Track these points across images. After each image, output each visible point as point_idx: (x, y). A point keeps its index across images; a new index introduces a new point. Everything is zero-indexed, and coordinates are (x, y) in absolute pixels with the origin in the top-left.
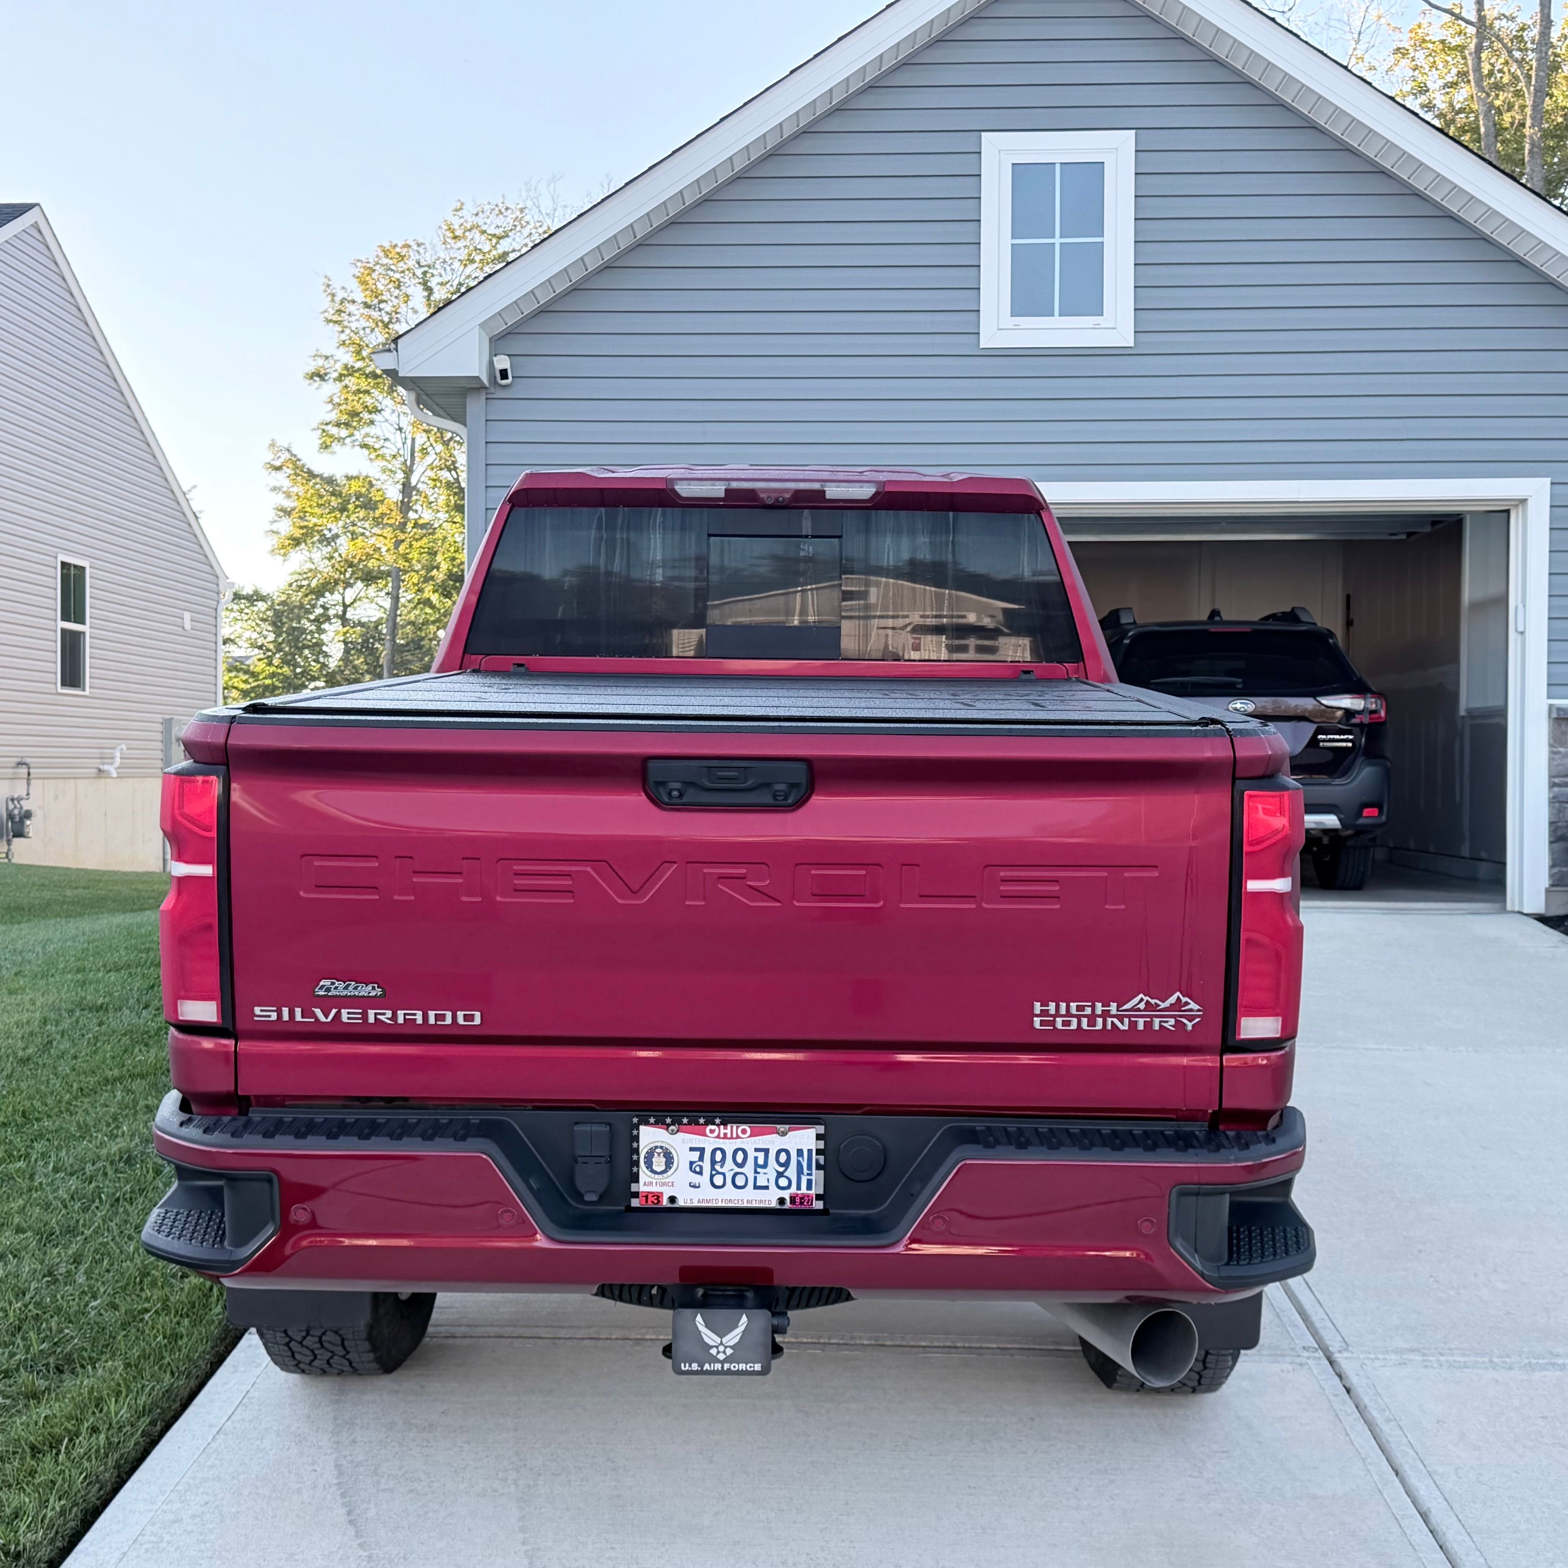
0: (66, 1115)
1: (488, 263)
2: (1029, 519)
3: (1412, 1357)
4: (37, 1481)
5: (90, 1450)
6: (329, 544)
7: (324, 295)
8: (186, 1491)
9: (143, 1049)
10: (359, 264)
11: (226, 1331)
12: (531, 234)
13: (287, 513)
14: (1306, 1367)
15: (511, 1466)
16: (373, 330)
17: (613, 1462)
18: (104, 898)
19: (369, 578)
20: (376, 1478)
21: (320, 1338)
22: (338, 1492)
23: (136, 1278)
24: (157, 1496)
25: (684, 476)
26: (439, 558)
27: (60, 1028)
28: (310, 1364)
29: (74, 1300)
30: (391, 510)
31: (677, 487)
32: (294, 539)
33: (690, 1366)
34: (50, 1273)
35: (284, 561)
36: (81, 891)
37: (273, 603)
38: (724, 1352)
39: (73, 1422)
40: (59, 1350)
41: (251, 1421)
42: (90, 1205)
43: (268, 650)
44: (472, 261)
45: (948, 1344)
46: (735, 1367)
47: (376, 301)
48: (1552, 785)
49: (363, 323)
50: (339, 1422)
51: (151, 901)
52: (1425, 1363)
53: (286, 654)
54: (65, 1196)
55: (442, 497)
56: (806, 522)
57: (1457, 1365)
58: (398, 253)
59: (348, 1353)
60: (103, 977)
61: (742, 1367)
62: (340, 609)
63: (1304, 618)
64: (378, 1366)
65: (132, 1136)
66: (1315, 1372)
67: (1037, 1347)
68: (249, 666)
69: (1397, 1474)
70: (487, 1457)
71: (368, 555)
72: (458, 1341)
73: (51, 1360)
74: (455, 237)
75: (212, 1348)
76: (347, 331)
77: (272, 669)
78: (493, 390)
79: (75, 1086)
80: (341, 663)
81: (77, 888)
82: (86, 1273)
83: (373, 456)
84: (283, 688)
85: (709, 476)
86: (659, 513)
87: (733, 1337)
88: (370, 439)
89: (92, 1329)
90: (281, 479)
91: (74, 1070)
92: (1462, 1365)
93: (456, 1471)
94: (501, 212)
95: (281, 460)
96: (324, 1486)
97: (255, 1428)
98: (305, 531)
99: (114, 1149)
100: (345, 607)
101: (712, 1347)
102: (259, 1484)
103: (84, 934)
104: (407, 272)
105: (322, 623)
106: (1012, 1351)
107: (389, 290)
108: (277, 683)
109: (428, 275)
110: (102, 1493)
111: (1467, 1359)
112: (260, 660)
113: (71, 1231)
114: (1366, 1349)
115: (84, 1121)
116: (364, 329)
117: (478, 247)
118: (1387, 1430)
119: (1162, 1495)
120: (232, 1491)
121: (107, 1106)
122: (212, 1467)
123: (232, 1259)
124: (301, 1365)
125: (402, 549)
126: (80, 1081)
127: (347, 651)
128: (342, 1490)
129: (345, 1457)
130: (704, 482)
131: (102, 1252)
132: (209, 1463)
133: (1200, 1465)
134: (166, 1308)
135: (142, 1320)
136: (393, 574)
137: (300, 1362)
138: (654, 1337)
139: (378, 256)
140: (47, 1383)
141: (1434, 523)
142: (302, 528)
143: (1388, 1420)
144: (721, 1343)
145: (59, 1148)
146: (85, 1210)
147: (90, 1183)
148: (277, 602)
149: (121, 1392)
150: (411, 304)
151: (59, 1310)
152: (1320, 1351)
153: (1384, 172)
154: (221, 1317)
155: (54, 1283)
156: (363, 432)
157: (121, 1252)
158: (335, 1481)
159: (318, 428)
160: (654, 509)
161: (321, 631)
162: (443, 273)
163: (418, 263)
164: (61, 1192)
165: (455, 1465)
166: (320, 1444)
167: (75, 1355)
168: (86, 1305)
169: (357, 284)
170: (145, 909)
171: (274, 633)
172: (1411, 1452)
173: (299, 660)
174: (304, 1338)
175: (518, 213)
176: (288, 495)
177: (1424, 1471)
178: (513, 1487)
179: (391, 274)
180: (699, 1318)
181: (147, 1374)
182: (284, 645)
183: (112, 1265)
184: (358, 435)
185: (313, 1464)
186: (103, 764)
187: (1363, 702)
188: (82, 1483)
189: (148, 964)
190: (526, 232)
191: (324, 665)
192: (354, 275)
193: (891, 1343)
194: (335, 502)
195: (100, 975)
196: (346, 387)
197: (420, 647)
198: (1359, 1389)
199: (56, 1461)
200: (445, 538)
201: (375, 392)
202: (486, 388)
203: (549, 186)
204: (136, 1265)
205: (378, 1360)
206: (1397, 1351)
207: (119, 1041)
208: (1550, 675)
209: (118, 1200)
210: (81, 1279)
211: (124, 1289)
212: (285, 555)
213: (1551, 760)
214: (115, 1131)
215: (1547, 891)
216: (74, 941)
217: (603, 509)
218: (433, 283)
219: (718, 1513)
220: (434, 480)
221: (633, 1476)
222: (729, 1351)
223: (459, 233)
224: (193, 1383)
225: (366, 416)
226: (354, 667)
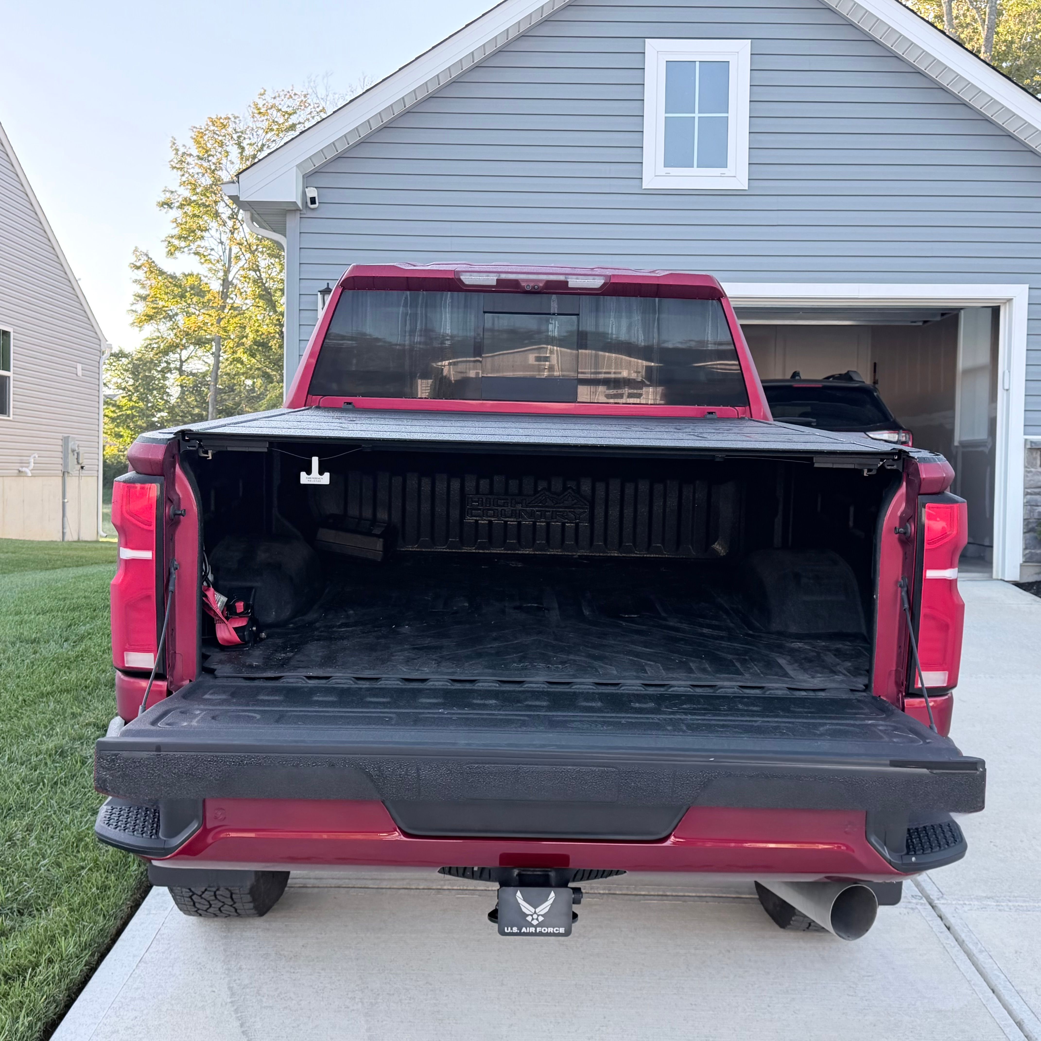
0: (15, 720)
1: (282, 131)
2: (712, 304)
3: (989, 903)
4: (10, 1002)
5: (48, 977)
6: (171, 320)
7: (171, 150)
8: (120, 1008)
9: (67, 671)
10: (195, 130)
11: (141, 882)
12: (311, 112)
13: (144, 298)
14: (916, 911)
15: (357, 988)
16: (203, 175)
17: (431, 984)
18: (26, 560)
19: (200, 342)
20: (259, 998)
21: (215, 893)
22: (233, 1009)
23: (73, 843)
24: (99, 1012)
25: (467, 269)
26: (248, 330)
27: (7, 655)
28: (206, 911)
29: (29, 859)
30: (215, 298)
31: (462, 277)
32: (148, 316)
33: (512, 929)
34: (10, 839)
35: (140, 331)
36: (10, 554)
37: (132, 359)
38: (537, 919)
39: (34, 955)
40: (19, 898)
41: (163, 953)
42: (36, 787)
43: (130, 391)
44: (272, 130)
45: (661, 893)
46: (544, 930)
47: (206, 155)
48: (1026, 494)
49: (197, 170)
50: (228, 953)
51: (59, 562)
52: (999, 908)
53: (142, 394)
54: (18, 780)
55: (249, 288)
56: (554, 304)
57: (1021, 909)
58: (222, 123)
59: (235, 903)
60: (35, 618)
61: (550, 930)
62: (178, 364)
63: (855, 377)
64: (256, 912)
65: (64, 735)
66: (924, 914)
67: (724, 895)
68: (116, 401)
69: (994, 992)
70: (339, 980)
71: (199, 327)
72: (309, 890)
73: (15, 905)
74: (260, 113)
75: (131, 896)
76: (187, 175)
77: (132, 404)
78: (304, 211)
79: (20, 698)
80: (179, 400)
81: (7, 553)
82: (36, 838)
83: (203, 261)
84: (139, 416)
85: (484, 270)
86: (449, 296)
87: (544, 908)
88: (200, 249)
89: (43, 881)
90: (140, 275)
91: (18, 686)
92: (1025, 908)
93: (317, 992)
94: (291, 96)
95: (141, 262)
96: (222, 1005)
97: (167, 958)
98: (156, 310)
99: (51, 745)
100: (182, 362)
101: (528, 915)
102: (173, 1002)
103: (17, 586)
104: (227, 136)
105: (165, 373)
106: (708, 899)
107: (215, 148)
108: (135, 413)
109: (242, 139)
110: (57, 1009)
111: (1027, 904)
112: (123, 397)
113: (23, 807)
114: (956, 897)
115: (28, 725)
116: (198, 173)
117: (276, 120)
118: (982, 958)
119: (831, 1010)
120: (154, 1008)
121: (44, 713)
122: (137, 989)
123: (166, 847)
124: (200, 912)
125: (222, 324)
126: (23, 695)
127: (183, 392)
128: (235, 1007)
129: (235, 981)
130: (481, 274)
131: (47, 824)
132: (135, 986)
133: (854, 986)
134: (97, 866)
135: (79, 875)
136: (216, 340)
137: (199, 909)
138: (450, 887)
139: (207, 125)
140: (12, 923)
141: (943, 315)
142: (153, 308)
143: (981, 951)
144: (535, 913)
145: (11, 745)
146: (32, 790)
147: (35, 770)
148: (135, 358)
149: (68, 931)
150: (229, 158)
151: (18, 868)
152: (924, 899)
153: (919, 73)
154: (137, 872)
155: (14, 846)
156: (196, 244)
157: (62, 823)
158: (229, 1000)
159: (165, 241)
160: (445, 293)
161: (165, 378)
162: (251, 136)
163: (235, 130)
164: (15, 777)
165: (316, 987)
166: (216, 971)
167: (32, 901)
168: (38, 863)
169: (193, 144)
170: (56, 568)
171: (133, 379)
172: (1003, 977)
173: (150, 398)
174: (203, 893)
175: (303, 98)
176: (143, 286)
177: (1014, 990)
178: (360, 1004)
179: (216, 137)
180: (519, 894)
181: (86, 917)
182: (139, 388)
183: (55, 832)
184: (193, 246)
185: (211, 986)
186: (22, 467)
187: (897, 436)
188: (43, 1002)
189: (66, 609)
190: (308, 110)
191: (167, 401)
192: (191, 137)
193: (620, 892)
194: (177, 291)
195: (33, 617)
196: (186, 213)
197: (233, 390)
198: (957, 928)
199: (23, 985)
200: (251, 317)
201: (206, 217)
202: (300, 210)
203: (323, 79)
204: (72, 833)
205: (255, 908)
206: (978, 898)
207: (49, 665)
208: (1026, 419)
209: (56, 783)
210: (33, 844)
211: (65, 851)
212: (140, 327)
213: (1025, 476)
214: (51, 732)
215: (1021, 565)
216: (11, 592)
217: (408, 292)
218: (245, 144)
219: (512, 1025)
220: (245, 277)
221: (447, 996)
222: (541, 919)
223: (263, 110)
224: (119, 923)
225: (199, 233)
226: (188, 403)
